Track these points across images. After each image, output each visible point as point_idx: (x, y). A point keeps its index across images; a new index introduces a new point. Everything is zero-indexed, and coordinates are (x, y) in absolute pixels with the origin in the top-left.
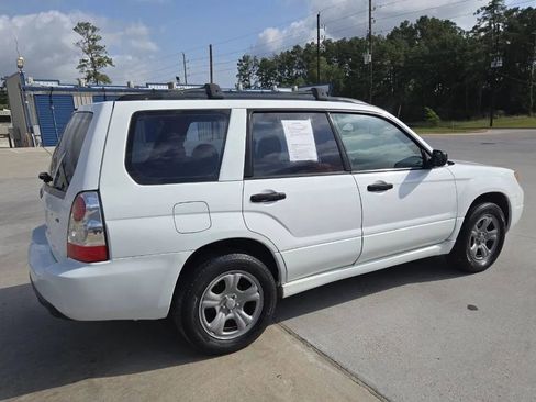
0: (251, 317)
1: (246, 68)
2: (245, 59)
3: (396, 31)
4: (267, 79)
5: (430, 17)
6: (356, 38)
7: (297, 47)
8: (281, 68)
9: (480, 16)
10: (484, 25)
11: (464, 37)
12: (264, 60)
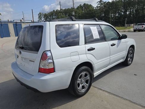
0: (87, 84)
1: (40, 16)
2: (40, 13)
3: (78, 7)
4: (47, 19)
5: (86, 4)
6: (69, 9)
7: (54, 10)
8: (50, 16)
9: (98, 3)
10: (99, 6)
11: (95, 8)
12: (45, 14)
